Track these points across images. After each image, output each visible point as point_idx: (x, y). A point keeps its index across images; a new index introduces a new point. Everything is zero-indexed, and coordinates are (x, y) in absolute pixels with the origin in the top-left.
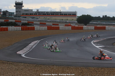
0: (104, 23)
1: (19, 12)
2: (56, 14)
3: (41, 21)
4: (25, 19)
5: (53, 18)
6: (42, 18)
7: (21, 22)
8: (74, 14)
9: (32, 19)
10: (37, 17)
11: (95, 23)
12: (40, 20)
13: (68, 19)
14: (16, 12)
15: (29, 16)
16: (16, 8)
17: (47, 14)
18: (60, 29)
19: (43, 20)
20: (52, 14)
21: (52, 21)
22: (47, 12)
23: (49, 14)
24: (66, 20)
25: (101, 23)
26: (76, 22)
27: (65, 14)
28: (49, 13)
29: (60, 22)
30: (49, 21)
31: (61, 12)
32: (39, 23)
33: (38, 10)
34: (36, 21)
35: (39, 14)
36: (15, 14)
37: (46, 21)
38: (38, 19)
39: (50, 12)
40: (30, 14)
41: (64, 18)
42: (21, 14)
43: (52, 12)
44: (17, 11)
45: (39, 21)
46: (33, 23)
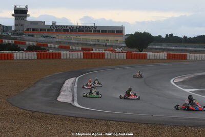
0: (173, 48)
1: (21, 25)
2: (87, 31)
3: (60, 42)
4: (32, 38)
5: (83, 37)
6: (61, 37)
7: (24, 43)
8: (119, 31)
9: (44, 39)
10: (54, 36)
11: (156, 47)
12: (58, 40)
13: (108, 40)
14: (15, 25)
15: (39, 34)
16: (15, 19)
17: (72, 31)
18: (106, 57)
19: (65, 41)
20: (79, 31)
21: (80, 42)
22: (72, 27)
23: (75, 31)
24: (106, 41)
25: (168, 47)
26: (124, 45)
27: (102, 31)
28: (75, 28)
29: (94, 45)
30: (75, 43)
31: (95, 27)
32: (57, 46)
33: (54, 23)
34: (52, 43)
35: (56, 30)
36: (13, 29)
37: (69, 43)
38: (55, 39)
39: (77, 26)
40: (41, 30)
41: (102, 38)
42: (25, 29)
43: (80, 26)
44: (17, 23)
45: (57, 43)
46: (46, 46)
